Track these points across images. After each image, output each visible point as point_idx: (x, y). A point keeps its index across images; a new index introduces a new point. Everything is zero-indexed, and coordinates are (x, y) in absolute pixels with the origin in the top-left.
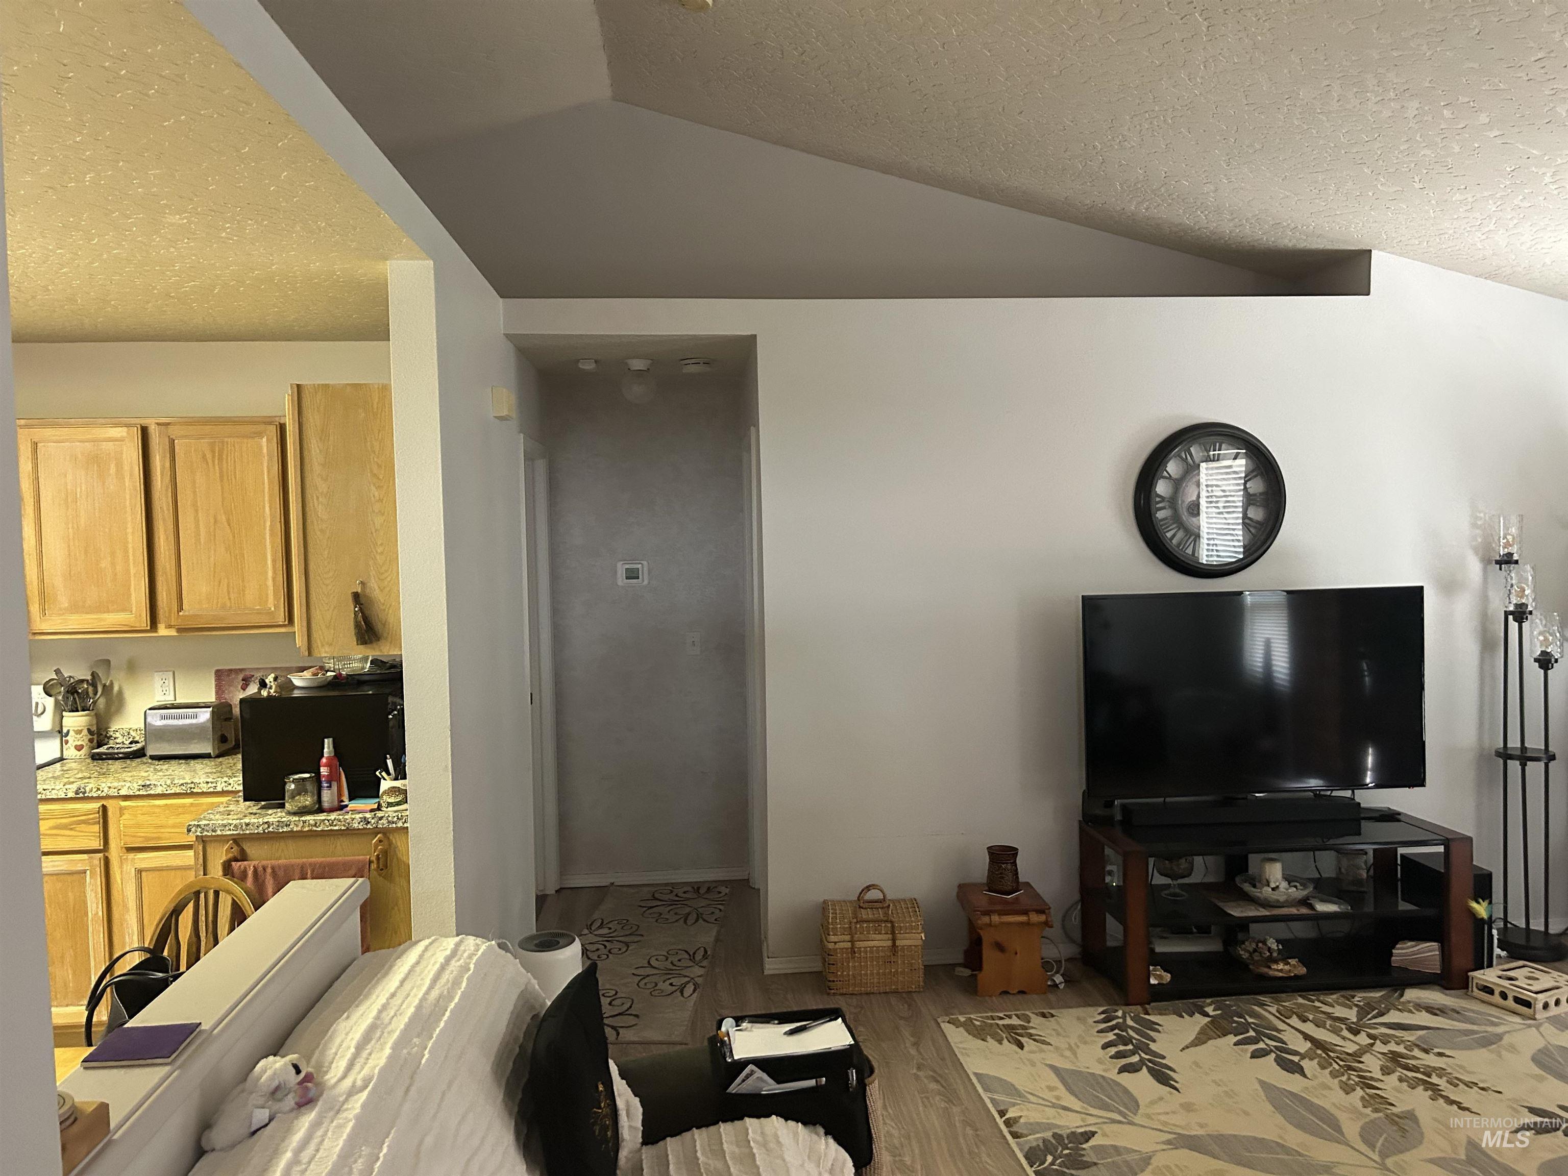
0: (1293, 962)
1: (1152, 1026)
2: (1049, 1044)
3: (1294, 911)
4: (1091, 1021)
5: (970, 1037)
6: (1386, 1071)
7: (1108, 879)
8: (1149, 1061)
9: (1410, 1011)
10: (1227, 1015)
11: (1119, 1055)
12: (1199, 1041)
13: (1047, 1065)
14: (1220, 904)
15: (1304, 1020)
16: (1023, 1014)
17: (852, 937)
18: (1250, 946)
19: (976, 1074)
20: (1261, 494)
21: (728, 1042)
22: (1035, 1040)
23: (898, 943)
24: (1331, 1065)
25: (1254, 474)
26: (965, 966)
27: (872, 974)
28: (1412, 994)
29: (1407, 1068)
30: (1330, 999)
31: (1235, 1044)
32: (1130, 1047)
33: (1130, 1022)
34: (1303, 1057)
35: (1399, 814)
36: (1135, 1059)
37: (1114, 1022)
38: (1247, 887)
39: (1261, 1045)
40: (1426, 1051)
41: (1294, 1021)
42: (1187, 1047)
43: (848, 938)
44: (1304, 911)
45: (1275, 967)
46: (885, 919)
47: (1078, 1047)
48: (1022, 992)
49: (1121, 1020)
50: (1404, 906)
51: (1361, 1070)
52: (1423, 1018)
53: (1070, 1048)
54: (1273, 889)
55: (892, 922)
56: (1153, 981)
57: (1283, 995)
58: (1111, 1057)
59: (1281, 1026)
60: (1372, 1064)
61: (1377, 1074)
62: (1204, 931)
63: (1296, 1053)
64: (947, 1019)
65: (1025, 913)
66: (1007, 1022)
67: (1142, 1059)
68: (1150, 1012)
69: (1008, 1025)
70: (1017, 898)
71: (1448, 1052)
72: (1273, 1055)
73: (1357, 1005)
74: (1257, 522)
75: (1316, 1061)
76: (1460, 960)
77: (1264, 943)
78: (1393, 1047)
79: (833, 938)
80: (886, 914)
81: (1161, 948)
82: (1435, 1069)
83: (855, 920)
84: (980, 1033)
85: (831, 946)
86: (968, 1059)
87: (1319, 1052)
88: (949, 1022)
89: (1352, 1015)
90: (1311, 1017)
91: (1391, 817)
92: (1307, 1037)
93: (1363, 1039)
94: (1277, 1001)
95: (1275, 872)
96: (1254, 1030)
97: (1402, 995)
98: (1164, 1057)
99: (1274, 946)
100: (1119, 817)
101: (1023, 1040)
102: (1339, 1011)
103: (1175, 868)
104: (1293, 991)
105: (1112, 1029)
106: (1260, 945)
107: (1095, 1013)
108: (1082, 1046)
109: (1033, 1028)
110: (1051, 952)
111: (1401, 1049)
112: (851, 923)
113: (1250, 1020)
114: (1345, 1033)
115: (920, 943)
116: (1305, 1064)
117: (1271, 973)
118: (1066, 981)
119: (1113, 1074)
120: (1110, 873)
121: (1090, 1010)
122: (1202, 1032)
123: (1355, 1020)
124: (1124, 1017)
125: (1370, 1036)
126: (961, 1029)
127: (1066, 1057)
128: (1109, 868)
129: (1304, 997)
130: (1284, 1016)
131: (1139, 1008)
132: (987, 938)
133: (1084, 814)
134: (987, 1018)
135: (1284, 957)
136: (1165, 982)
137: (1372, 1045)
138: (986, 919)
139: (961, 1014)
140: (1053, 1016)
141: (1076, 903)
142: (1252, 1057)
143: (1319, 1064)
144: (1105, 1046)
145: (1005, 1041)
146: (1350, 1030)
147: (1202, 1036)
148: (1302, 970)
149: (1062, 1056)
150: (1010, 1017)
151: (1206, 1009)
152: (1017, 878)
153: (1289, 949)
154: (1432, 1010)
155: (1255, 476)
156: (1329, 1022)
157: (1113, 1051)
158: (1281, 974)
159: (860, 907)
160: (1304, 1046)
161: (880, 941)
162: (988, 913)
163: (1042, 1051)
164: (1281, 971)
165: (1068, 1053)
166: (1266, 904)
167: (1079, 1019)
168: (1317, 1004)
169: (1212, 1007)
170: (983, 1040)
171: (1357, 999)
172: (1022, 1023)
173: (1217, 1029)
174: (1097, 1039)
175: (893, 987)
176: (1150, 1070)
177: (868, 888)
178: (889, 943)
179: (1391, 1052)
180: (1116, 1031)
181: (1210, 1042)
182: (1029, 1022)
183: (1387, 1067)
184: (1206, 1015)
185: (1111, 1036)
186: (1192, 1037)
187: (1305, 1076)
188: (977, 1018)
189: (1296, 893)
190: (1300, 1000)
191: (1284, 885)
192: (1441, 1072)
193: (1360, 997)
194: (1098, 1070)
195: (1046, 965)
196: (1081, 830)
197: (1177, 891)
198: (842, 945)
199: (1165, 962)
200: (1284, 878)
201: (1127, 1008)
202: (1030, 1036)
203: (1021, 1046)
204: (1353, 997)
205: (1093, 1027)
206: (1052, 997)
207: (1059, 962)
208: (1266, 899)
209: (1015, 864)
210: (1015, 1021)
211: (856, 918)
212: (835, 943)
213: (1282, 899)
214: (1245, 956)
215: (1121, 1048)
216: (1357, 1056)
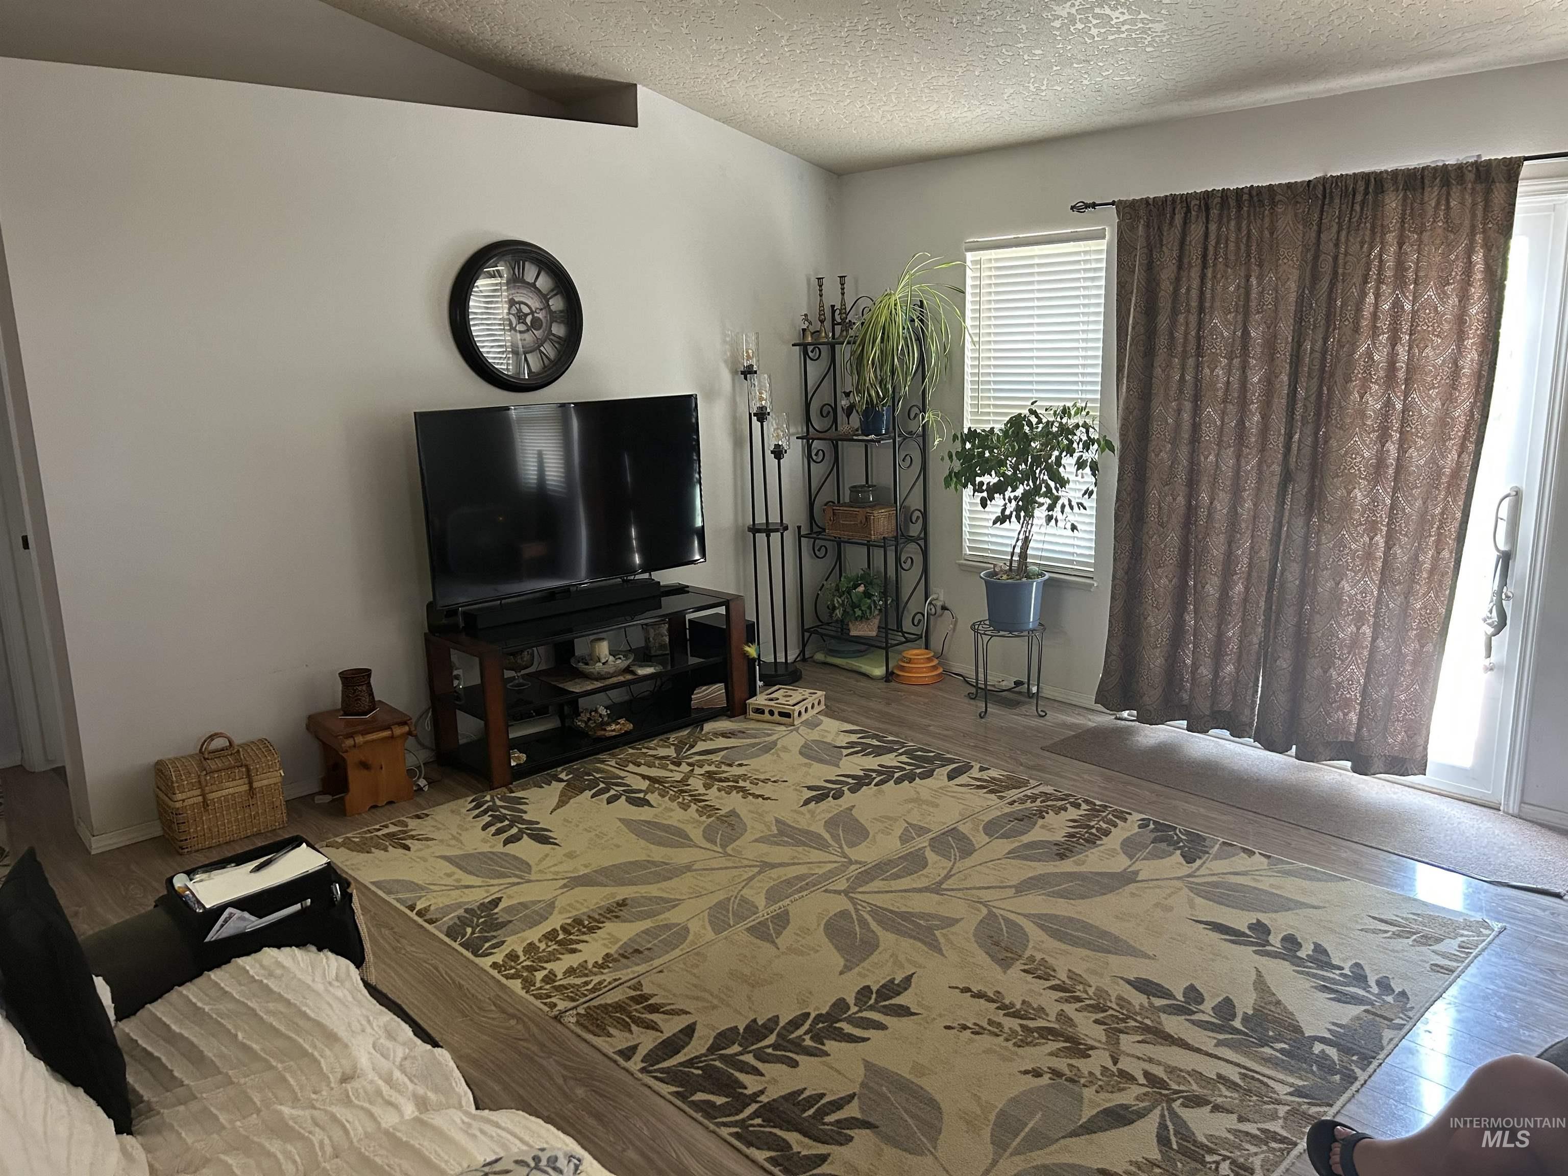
0: (622, 721)
1: (519, 801)
2: (433, 839)
3: (621, 679)
4: (464, 811)
5: (355, 853)
6: (707, 786)
7: (456, 683)
8: (527, 829)
9: (711, 739)
10: (578, 776)
11: (499, 832)
12: (562, 803)
13: (437, 857)
14: (561, 686)
15: (639, 765)
16: (399, 821)
17: (203, 790)
18: (584, 717)
19: (373, 883)
20: (561, 312)
21: (191, 896)
22: (418, 840)
23: (255, 785)
24: (668, 792)
25: (555, 292)
26: (322, 793)
27: (230, 822)
28: (708, 727)
29: (721, 780)
30: (652, 745)
31: (592, 797)
32: (507, 822)
33: (499, 803)
34: (646, 792)
35: (688, 587)
36: (514, 830)
37: (485, 807)
38: (581, 666)
39: (612, 792)
40: (730, 765)
41: (631, 768)
42: (554, 810)
43: (198, 792)
44: (629, 677)
45: (609, 728)
46: (239, 764)
47: (460, 835)
48: (390, 803)
49: (491, 803)
50: (693, 661)
51: (691, 791)
52: (721, 742)
53: (454, 838)
54: (604, 664)
55: (246, 766)
56: (513, 764)
57: (617, 750)
58: (493, 835)
59: (622, 774)
60: (696, 784)
61: (702, 790)
62: (541, 712)
63: (640, 791)
64: (324, 843)
65: (388, 728)
66: (385, 831)
67: (520, 830)
68: (514, 789)
69: (388, 834)
70: (373, 717)
71: (745, 762)
72: (623, 798)
73: (673, 744)
74: (559, 337)
75: (656, 793)
76: (738, 694)
77: (596, 711)
78: (707, 768)
79: (179, 796)
80: (236, 760)
81: (515, 733)
82: (740, 776)
83: (204, 772)
84: (363, 847)
85: (178, 805)
86: (359, 872)
87: (657, 786)
88: (327, 846)
89: (671, 752)
90: (643, 761)
91: (681, 590)
92: (644, 777)
93: (685, 768)
94: (613, 756)
95: (603, 649)
96: (603, 782)
97: (702, 729)
98: (538, 823)
99: (604, 712)
100: (462, 625)
101: (408, 842)
102: (662, 752)
103: (519, 661)
104: (625, 745)
105: (485, 812)
106: (593, 713)
107: (466, 803)
108: (463, 833)
109: (412, 830)
110: (411, 761)
111: (713, 768)
112: (199, 776)
113: (598, 776)
114: (671, 767)
115: (278, 780)
116: (649, 797)
117: (607, 734)
118: (429, 783)
119: (500, 848)
120: (457, 677)
121: (461, 801)
122: (562, 794)
123: (675, 755)
124: (492, 799)
125: (689, 764)
126: (342, 849)
127: (454, 846)
128: (455, 673)
129: (632, 748)
130: (622, 765)
131: (504, 789)
132: (351, 758)
133: (430, 626)
134: (365, 832)
135: (613, 717)
136: (522, 762)
137: (692, 770)
138: (350, 742)
139: (337, 836)
140: (427, 815)
141: (427, 711)
142: (608, 803)
143: (660, 794)
144: (484, 828)
145: (390, 848)
146: (673, 763)
147: (564, 798)
148: (630, 726)
149: (449, 846)
150: (386, 826)
151: (560, 776)
152: (373, 697)
153: (617, 711)
154: (724, 735)
155: (555, 295)
156: (657, 762)
157: (493, 829)
158: (614, 733)
159: (205, 759)
160: (644, 785)
161: (236, 787)
162: (351, 736)
163: (428, 847)
164: (614, 730)
165: (453, 842)
166: (600, 677)
167: (453, 812)
168: (644, 750)
169: (564, 773)
170: (368, 852)
171: (671, 740)
172: (400, 829)
173: (574, 789)
174: (476, 824)
175: (255, 829)
176: (529, 835)
177: (212, 737)
178: (246, 787)
179: (707, 772)
180: (490, 813)
181: (572, 801)
182: (407, 826)
183: (708, 784)
184: (562, 780)
185: (487, 818)
186: (555, 800)
187: (652, 806)
188: (354, 836)
189: (622, 663)
190: (631, 751)
191: (611, 658)
192: (744, 777)
193: (673, 737)
194: (486, 848)
195: (411, 773)
196: (427, 641)
197: (521, 681)
198: (191, 801)
199: (522, 744)
200: (610, 654)
201: (493, 792)
202: (412, 837)
203: (408, 848)
204: (669, 739)
205: (469, 815)
206: (419, 799)
207: (419, 767)
208: (599, 673)
209: (369, 685)
210: (393, 829)
211: (205, 769)
212: (183, 801)
213: (612, 670)
214: (583, 725)
215: (499, 825)
216: (684, 781)
